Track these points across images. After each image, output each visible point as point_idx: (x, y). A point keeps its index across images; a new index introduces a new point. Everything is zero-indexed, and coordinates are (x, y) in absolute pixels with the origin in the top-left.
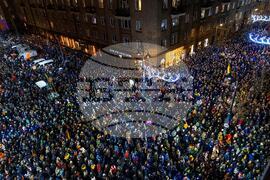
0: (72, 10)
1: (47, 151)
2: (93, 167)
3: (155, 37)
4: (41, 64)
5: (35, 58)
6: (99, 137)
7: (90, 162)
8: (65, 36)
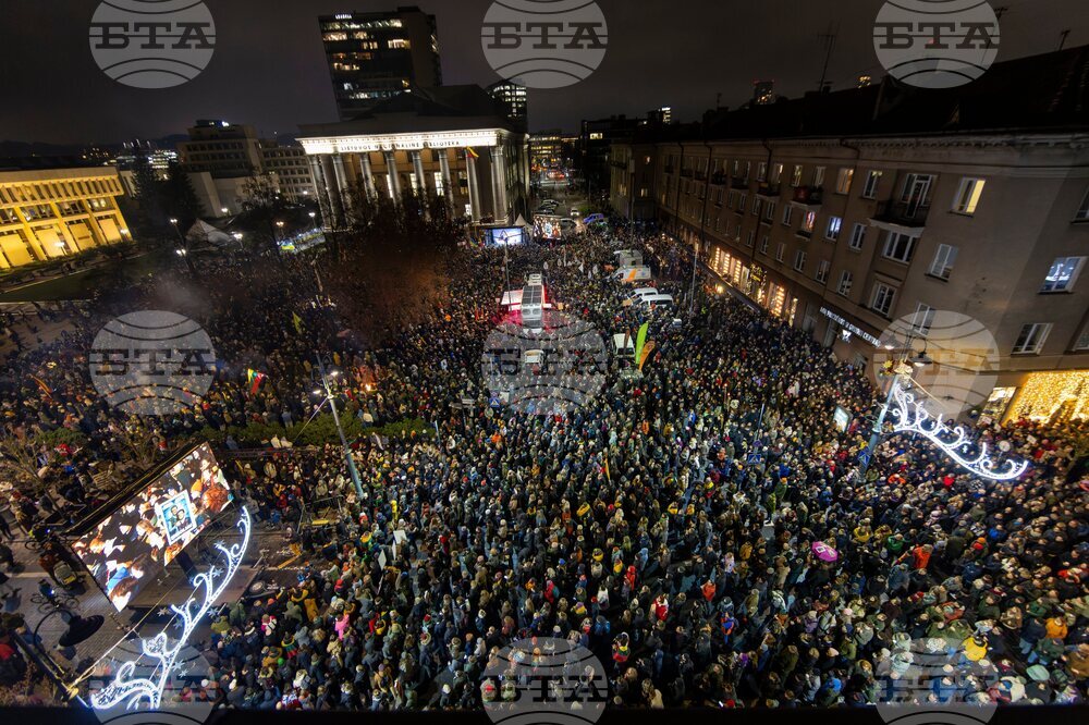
0: (761, 191)
1: (559, 477)
2: (617, 568)
3: (1001, 306)
4: (644, 299)
5: (643, 283)
6: (673, 509)
7: (617, 554)
8: (726, 248)
